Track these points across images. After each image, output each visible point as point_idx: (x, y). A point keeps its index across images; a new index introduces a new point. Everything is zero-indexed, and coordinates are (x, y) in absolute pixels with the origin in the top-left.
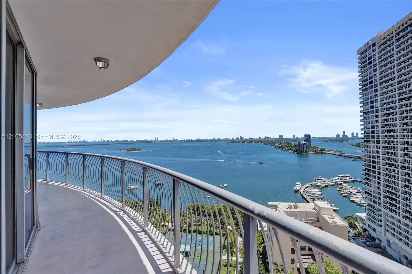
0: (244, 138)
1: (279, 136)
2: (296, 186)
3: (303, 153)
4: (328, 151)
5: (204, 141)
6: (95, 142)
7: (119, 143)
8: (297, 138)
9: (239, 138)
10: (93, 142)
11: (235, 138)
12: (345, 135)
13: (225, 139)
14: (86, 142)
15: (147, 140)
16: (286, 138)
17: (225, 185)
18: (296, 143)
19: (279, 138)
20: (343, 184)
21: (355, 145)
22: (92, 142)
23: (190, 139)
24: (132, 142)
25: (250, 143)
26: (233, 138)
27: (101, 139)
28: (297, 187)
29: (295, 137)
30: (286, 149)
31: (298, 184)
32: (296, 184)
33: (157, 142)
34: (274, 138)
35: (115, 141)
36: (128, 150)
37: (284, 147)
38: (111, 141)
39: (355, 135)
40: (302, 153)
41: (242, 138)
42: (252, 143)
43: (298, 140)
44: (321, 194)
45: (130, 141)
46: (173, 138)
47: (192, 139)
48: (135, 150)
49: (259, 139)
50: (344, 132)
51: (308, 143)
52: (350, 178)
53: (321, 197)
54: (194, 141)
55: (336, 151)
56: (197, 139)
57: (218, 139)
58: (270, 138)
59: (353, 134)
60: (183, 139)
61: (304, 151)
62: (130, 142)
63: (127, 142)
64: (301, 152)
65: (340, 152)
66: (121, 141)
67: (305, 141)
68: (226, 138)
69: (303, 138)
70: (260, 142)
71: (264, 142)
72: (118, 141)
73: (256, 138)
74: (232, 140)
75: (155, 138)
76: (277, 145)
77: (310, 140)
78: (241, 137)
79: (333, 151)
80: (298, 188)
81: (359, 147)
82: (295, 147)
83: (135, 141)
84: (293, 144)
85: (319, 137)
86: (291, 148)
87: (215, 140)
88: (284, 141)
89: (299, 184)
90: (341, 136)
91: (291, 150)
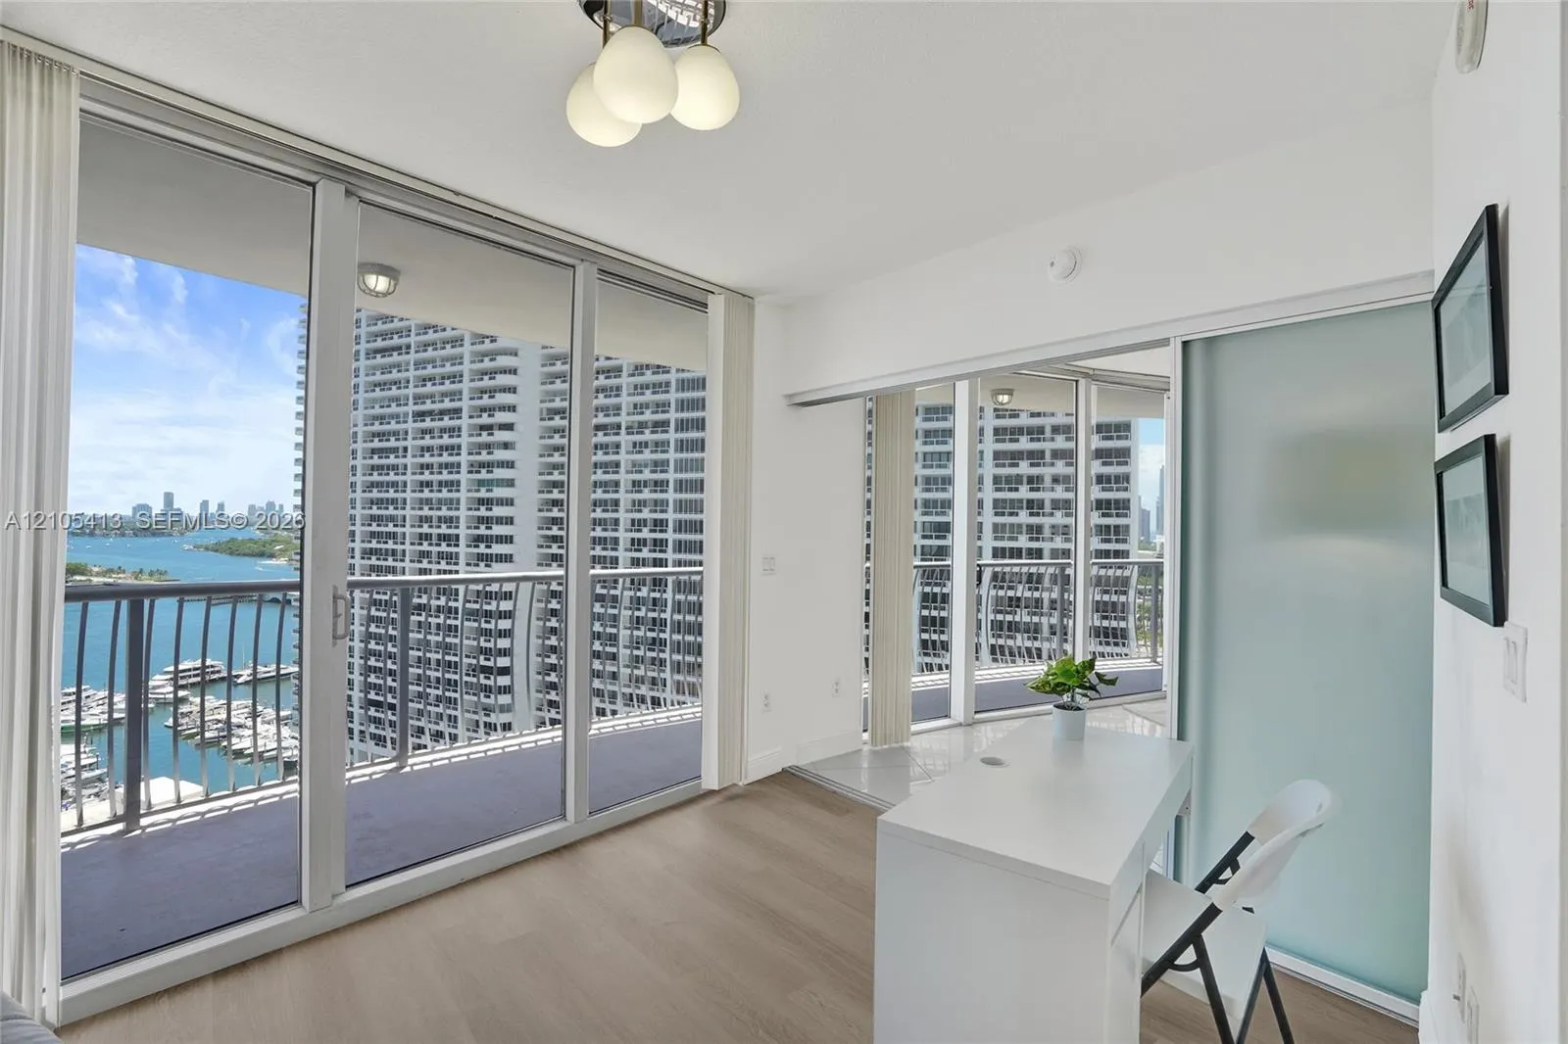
4: (98, 574)
12: (174, 507)
20: (191, 699)
21: (217, 547)
39: (213, 509)
44: (95, 760)
50: (169, 498)
52: (216, 669)
53: (98, 772)
55: (141, 571)
59: (205, 505)
65: (156, 576)
79: (124, 572)
81: (231, 554)
90: (156, 512)
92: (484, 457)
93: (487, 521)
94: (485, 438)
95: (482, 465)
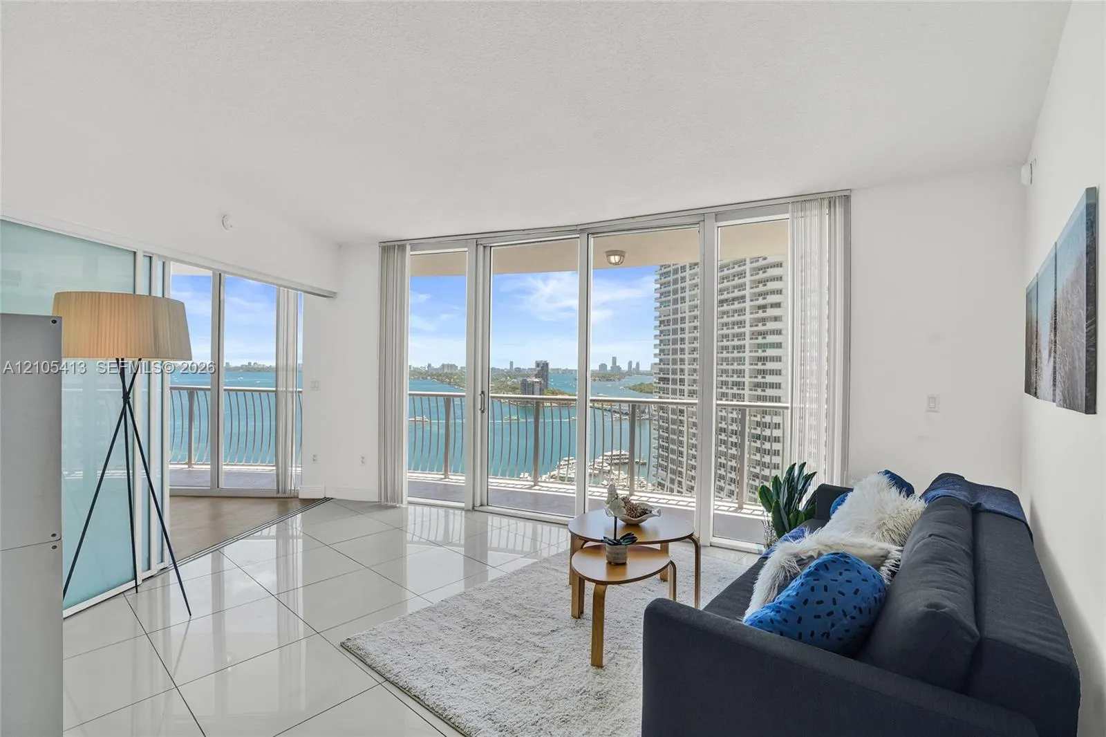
8: (518, 370)
12: (617, 364)
18: (515, 380)
21: (637, 388)
29: (514, 367)
39: (634, 366)
43: (518, 374)
49: (427, 369)
50: (614, 360)
51: (542, 381)
59: (630, 364)
67: (536, 376)
69: (531, 369)
71: (440, 378)
73: (418, 367)
77: (547, 376)
81: (641, 392)
82: (514, 390)
84: (509, 383)
85: (564, 368)
90: (609, 368)
92: (760, 328)
93: (764, 373)
94: (761, 314)
95: (760, 333)
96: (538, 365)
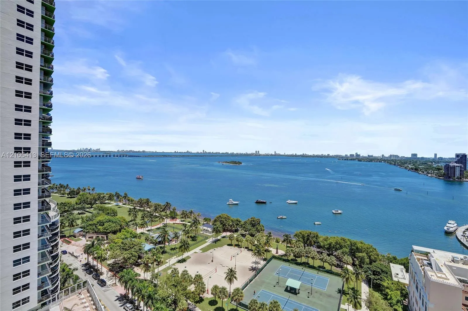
0: (361, 155)
1: (412, 154)
2: (448, 225)
3: (454, 179)
5: (310, 156)
6: (198, 153)
7: (220, 155)
8: (441, 158)
9: (354, 155)
10: (197, 153)
11: (349, 155)
13: (335, 155)
14: (190, 153)
15: (248, 153)
16: (422, 158)
17: (339, 212)
18: (439, 164)
19: (411, 157)
22: (195, 153)
23: (294, 154)
24: (232, 155)
25: (369, 161)
26: (346, 155)
27: (203, 151)
28: (449, 227)
29: (437, 157)
30: (424, 173)
31: (450, 224)
32: (448, 223)
33: (258, 156)
34: (404, 157)
35: (216, 153)
36: (229, 163)
37: (421, 170)
38: (213, 152)
40: (451, 179)
41: (358, 155)
42: (372, 161)
43: (441, 161)
45: (231, 153)
46: (275, 152)
47: (296, 154)
48: (235, 163)
49: (381, 157)
51: (462, 166)
54: (299, 156)
56: (302, 154)
57: (327, 155)
58: (398, 156)
60: (285, 154)
61: (456, 177)
62: (231, 155)
63: (228, 154)
64: (450, 177)
66: (222, 153)
67: (456, 162)
68: (338, 154)
69: (453, 158)
70: (383, 160)
71: (389, 162)
72: (219, 153)
73: (377, 156)
74: (346, 157)
75: (256, 152)
76: (408, 166)
77: (466, 162)
78: (356, 153)
80: (451, 229)
82: (439, 170)
83: (235, 154)
84: (434, 166)
86: (432, 171)
87: (323, 156)
88: (420, 162)
89: (454, 224)
91: (431, 173)
96: (457, 156)
